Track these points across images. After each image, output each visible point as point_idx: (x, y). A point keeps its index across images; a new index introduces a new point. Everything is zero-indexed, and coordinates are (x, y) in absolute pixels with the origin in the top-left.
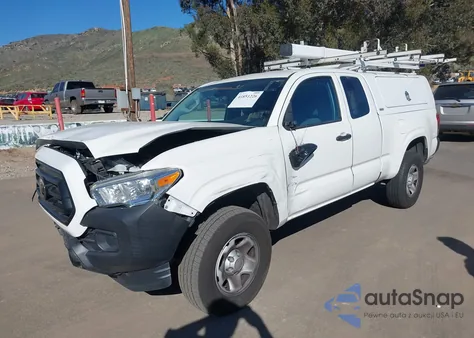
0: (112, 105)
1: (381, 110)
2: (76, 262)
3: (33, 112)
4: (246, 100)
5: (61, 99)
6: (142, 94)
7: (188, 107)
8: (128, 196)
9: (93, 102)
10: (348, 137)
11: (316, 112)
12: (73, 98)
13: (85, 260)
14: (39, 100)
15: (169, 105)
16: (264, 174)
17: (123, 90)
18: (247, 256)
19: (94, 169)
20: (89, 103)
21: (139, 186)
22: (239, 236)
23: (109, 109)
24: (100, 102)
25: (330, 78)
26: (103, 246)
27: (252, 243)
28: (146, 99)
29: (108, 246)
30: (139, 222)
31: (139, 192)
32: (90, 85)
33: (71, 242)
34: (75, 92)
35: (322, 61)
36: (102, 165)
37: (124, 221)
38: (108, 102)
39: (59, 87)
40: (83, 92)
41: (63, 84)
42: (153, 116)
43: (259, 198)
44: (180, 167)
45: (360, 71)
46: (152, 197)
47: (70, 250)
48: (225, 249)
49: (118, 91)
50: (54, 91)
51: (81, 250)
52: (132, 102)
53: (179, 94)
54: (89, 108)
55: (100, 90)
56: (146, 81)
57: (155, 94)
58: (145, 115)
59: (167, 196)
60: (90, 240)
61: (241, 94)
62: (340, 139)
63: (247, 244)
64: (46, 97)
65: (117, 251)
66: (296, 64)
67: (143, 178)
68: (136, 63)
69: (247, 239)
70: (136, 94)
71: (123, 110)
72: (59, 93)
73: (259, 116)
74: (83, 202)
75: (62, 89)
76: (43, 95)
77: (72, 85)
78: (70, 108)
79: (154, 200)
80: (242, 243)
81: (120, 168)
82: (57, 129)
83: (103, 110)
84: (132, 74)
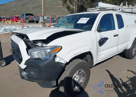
0: (38, 21)
1: (128, 26)
2: (23, 78)
3: (15, 22)
4: (83, 21)
5: (23, 18)
6: (47, 18)
7: (62, 23)
8: (42, 55)
9: (33, 20)
10: (117, 35)
11: (105, 26)
12: (27, 18)
13: (26, 77)
14: (17, 18)
15: (55, 22)
16: (90, 48)
17: (42, 16)
18: (82, 77)
19: (30, 44)
20: (31, 20)
21: (46, 52)
22: (80, 70)
23: (37, 22)
24: (35, 20)
25: (112, 14)
26: (32, 73)
27: (84, 73)
28: (48, 20)
29: (34, 73)
30: (46, 66)
31: (46, 54)
32: (32, 15)
33: (21, 70)
34: (28, 17)
35: (108, 9)
36: (33, 43)
37: (40, 65)
38: (37, 20)
39: (23, 15)
40: (30, 17)
41: (24, 14)
42: (50, 24)
43: (87, 56)
44: (61, 45)
45: (121, 12)
46: (51, 56)
47: (21, 73)
48: (75, 74)
49: (40, 17)
50: (22, 16)
51: (24, 73)
52: (44, 20)
53: (58, 18)
54: (32, 22)
55: (35, 16)
56: (48, 14)
57: (51, 18)
58: (48, 24)
59: (56, 56)
60: (28, 70)
61: (81, 19)
62: (115, 36)
63: (83, 73)
64: (19, 18)
65: (37, 75)
66: (98, 10)
67: (48, 49)
68: (46, 9)
69: (83, 71)
70: (45, 18)
71: (41, 22)
72: (23, 17)
73: (88, 26)
74: (25, 57)
75: (24, 16)
76: (18, 17)
77: (27, 15)
78: (26, 21)
79: (51, 57)
80: (81, 72)
81: (40, 44)
82: (22, 27)
83: (35, 22)
84: (44, 12)
